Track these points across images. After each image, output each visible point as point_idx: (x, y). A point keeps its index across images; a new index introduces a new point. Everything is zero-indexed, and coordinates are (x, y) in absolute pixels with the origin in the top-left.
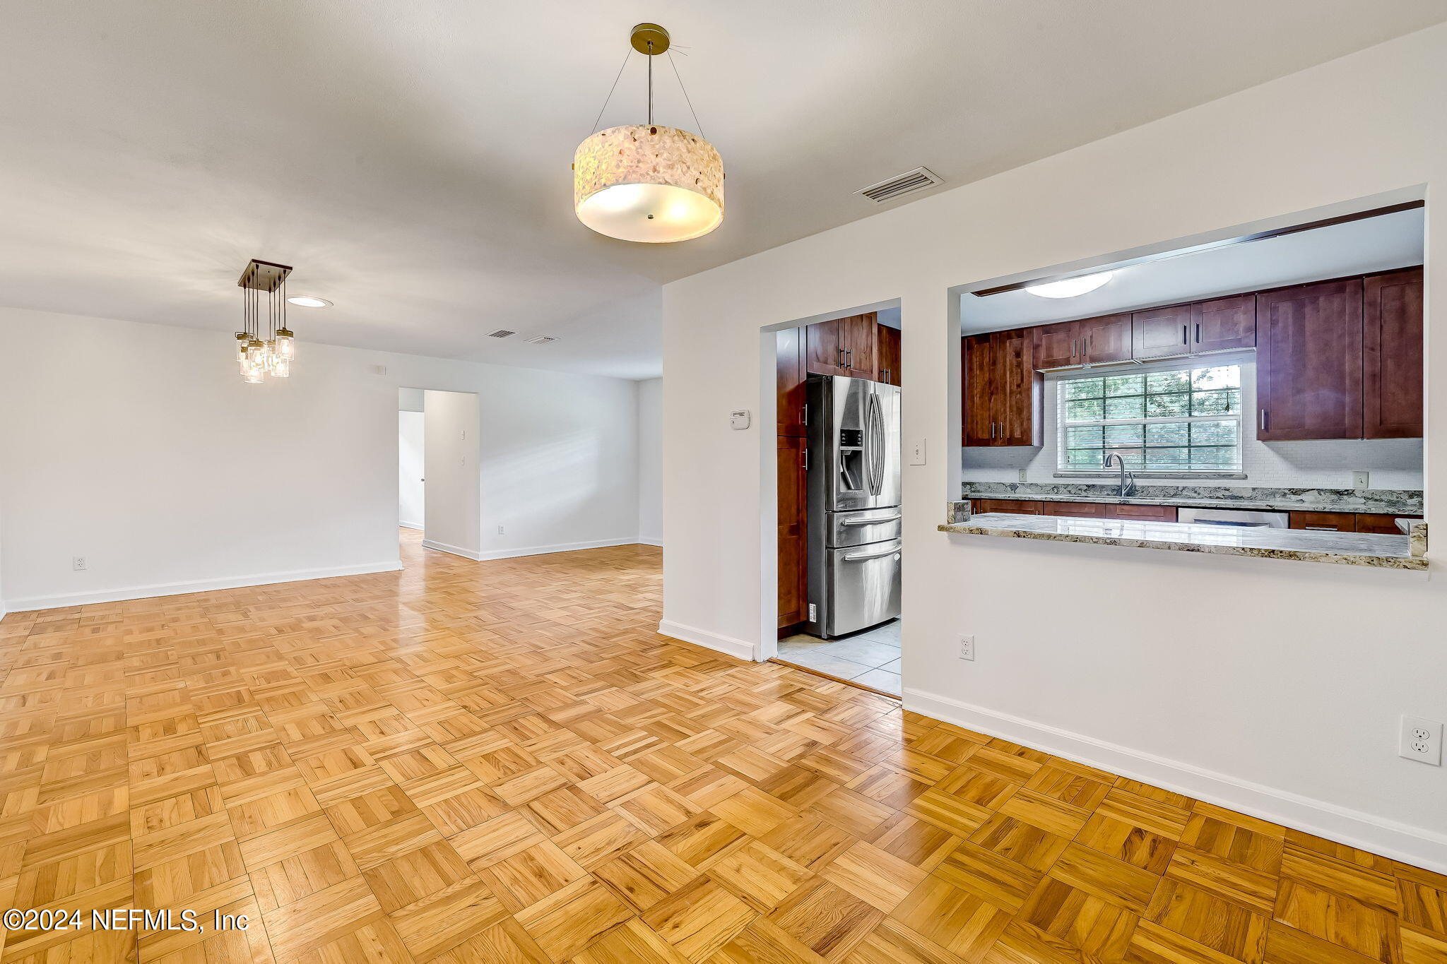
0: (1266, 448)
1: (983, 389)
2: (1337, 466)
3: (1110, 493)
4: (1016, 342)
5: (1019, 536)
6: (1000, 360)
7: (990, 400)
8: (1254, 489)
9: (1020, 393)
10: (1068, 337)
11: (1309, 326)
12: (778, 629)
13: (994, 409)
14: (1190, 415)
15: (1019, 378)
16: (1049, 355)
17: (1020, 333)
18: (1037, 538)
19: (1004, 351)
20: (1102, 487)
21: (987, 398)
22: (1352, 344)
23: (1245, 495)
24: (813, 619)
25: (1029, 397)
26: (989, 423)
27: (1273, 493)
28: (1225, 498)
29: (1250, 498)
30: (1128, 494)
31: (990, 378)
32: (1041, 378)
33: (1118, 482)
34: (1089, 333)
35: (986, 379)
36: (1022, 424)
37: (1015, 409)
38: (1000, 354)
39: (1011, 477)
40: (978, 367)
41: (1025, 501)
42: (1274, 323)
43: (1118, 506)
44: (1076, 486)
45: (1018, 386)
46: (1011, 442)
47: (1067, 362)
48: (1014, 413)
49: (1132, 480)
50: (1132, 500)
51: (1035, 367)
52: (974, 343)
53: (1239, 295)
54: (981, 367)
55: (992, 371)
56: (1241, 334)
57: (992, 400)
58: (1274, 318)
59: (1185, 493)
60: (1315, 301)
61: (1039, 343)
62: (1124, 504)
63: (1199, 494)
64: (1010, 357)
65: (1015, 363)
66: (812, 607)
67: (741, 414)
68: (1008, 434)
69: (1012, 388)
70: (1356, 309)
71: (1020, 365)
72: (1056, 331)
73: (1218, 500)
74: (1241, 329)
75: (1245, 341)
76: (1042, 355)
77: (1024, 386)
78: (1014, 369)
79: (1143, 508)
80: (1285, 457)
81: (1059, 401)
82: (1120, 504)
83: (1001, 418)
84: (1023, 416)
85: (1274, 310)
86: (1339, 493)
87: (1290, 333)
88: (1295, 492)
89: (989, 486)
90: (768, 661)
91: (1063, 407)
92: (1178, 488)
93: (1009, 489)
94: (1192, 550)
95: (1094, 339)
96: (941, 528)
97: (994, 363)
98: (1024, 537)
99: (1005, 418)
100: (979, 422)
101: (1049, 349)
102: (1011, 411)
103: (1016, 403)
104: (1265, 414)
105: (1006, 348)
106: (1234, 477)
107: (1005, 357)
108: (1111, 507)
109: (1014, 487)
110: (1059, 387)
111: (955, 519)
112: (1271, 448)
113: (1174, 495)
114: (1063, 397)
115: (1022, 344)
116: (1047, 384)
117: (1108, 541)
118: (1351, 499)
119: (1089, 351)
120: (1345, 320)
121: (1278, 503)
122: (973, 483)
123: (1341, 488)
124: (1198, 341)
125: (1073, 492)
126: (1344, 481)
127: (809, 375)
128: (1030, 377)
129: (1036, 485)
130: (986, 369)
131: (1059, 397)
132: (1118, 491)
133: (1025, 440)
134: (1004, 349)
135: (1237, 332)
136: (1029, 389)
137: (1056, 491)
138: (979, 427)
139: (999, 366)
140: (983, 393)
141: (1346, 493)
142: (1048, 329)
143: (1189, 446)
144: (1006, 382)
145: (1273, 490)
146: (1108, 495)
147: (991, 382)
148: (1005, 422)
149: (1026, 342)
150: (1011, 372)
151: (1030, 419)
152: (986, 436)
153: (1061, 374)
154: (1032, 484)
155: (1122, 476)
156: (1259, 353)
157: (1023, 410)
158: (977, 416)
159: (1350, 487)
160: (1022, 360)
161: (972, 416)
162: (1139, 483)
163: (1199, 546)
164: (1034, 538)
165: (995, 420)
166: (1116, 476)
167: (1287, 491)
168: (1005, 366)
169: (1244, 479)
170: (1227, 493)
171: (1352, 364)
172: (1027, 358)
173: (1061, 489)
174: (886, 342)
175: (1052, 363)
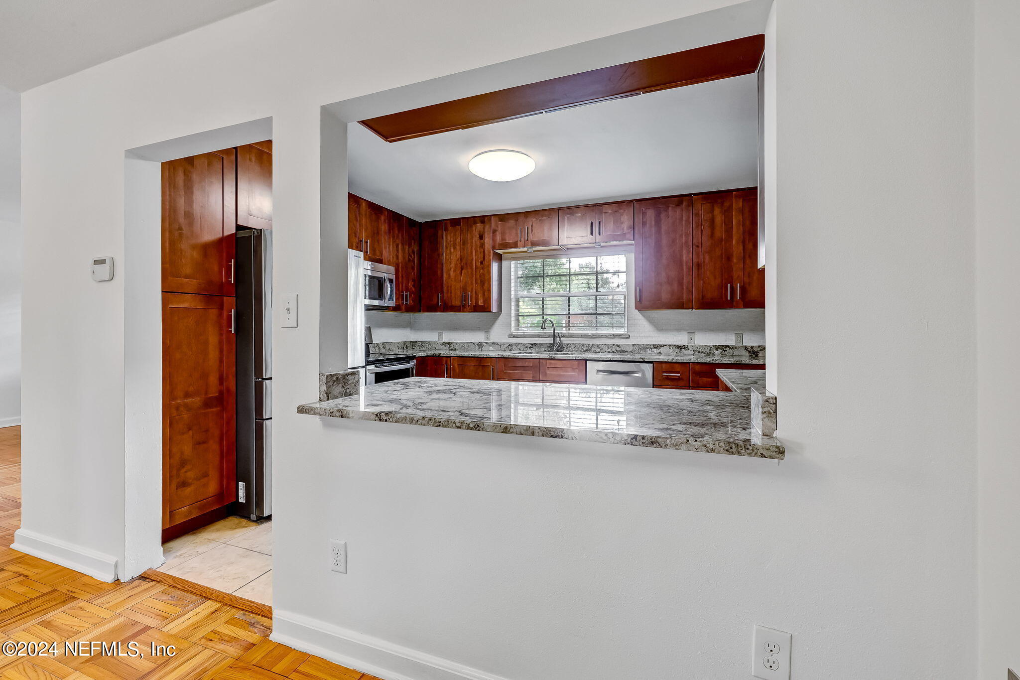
0: (641, 315)
1: (456, 265)
2: (679, 329)
3: (546, 349)
4: (479, 226)
5: (380, 420)
6: (468, 241)
7: (461, 273)
8: (634, 345)
9: (483, 268)
10: (516, 224)
11: (664, 228)
12: (163, 531)
13: (464, 281)
14: (597, 291)
15: (482, 257)
16: (503, 239)
17: (483, 219)
18: (399, 422)
19: (471, 234)
20: (541, 345)
21: (458, 272)
22: (686, 242)
23: (629, 349)
24: (242, 499)
25: (489, 273)
26: (461, 293)
27: (645, 348)
28: (617, 352)
29: (632, 352)
30: (558, 350)
31: (461, 256)
32: (499, 258)
33: (550, 341)
34: (531, 223)
35: (458, 256)
36: (484, 295)
37: (479, 282)
38: (468, 237)
39: (478, 337)
40: (452, 246)
41: (483, 357)
42: (644, 224)
43: (548, 361)
44: (524, 345)
45: (482, 263)
46: (477, 309)
47: (515, 245)
48: (479, 285)
49: (560, 339)
50: (559, 356)
51: (493, 248)
52: (449, 226)
53: (623, 202)
54: (454, 246)
55: (463, 249)
56: (626, 231)
57: (463, 274)
58: (644, 220)
59: (593, 349)
60: (666, 210)
61: (496, 228)
62: (552, 359)
63: (602, 349)
64: (476, 239)
65: (478, 243)
66: (242, 485)
67: (102, 262)
68: (474, 302)
69: (477, 264)
70: (689, 217)
71: (482, 246)
72: (508, 220)
73: (613, 354)
74: (625, 228)
75: (628, 236)
76: (498, 238)
77: (486, 263)
78: (478, 249)
79: (564, 362)
80: (651, 321)
81: (513, 277)
82: (549, 359)
83: (468, 288)
84: (485, 288)
85: (644, 214)
86: (680, 347)
87: (653, 232)
88: (657, 347)
89: (463, 346)
90: (143, 577)
91: (516, 282)
92: (589, 345)
93: (477, 347)
94: (556, 437)
95: (533, 228)
96: (302, 410)
97: (464, 243)
98: (386, 420)
99: (472, 289)
100: (453, 291)
101: (503, 234)
102: (476, 283)
103: (480, 276)
104: (639, 290)
105: (472, 231)
106: (622, 336)
107: (472, 238)
108: (544, 361)
109: (480, 345)
110: (513, 266)
111: (328, 396)
112: (643, 315)
113: (586, 351)
114: (516, 274)
115: (484, 228)
116: (504, 263)
117: (471, 426)
118: (686, 352)
119: (531, 238)
120: (683, 225)
121: (647, 356)
122: (452, 343)
123: (681, 343)
124: (600, 234)
125: (522, 349)
126: (682, 339)
127: (239, 228)
128: (489, 256)
129: (496, 344)
130: (458, 247)
131: (513, 273)
132: (550, 347)
133: (486, 308)
134: (471, 232)
135: (623, 229)
136: (489, 266)
137: (510, 347)
138: (453, 296)
139: (468, 246)
140: (456, 267)
141: (684, 347)
142: (503, 217)
143: (596, 314)
144: (473, 260)
145: (644, 346)
146: (545, 351)
147: (461, 259)
148: (472, 292)
149: (487, 227)
150: (476, 251)
151: (489, 290)
152: (458, 304)
153: (513, 255)
154: (493, 343)
155: (554, 336)
156: (636, 244)
157: (484, 281)
158: (451, 287)
159: (686, 344)
160: (484, 241)
161: (448, 287)
162: (565, 341)
163: (562, 430)
164: (396, 422)
165: (465, 290)
166: (550, 336)
167: (652, 347)
168: (472, 247)
169: (628, 338)
170: (618, 349)
171: (688, 256)
172: (488, 241)
173: (514, 347)
174: (366, 214)
175: (505, 246)
